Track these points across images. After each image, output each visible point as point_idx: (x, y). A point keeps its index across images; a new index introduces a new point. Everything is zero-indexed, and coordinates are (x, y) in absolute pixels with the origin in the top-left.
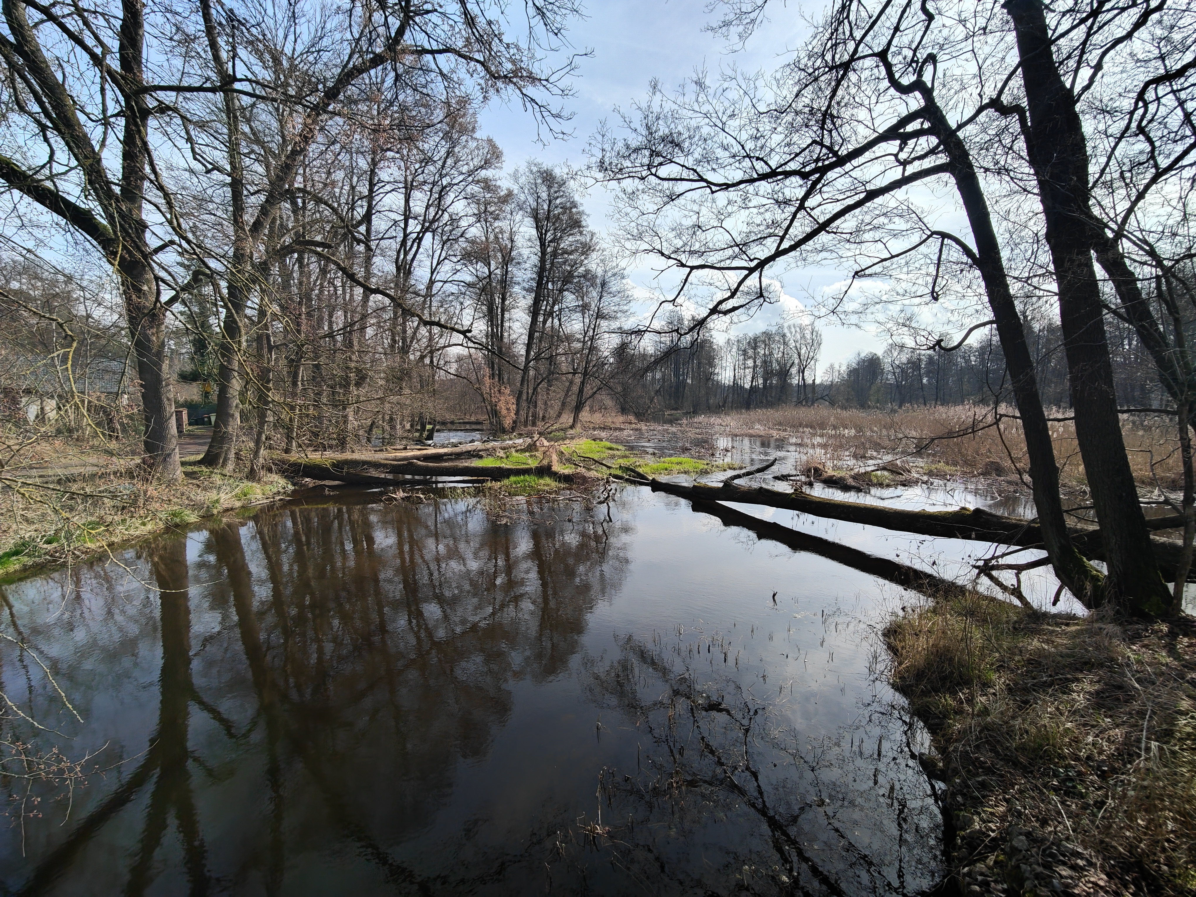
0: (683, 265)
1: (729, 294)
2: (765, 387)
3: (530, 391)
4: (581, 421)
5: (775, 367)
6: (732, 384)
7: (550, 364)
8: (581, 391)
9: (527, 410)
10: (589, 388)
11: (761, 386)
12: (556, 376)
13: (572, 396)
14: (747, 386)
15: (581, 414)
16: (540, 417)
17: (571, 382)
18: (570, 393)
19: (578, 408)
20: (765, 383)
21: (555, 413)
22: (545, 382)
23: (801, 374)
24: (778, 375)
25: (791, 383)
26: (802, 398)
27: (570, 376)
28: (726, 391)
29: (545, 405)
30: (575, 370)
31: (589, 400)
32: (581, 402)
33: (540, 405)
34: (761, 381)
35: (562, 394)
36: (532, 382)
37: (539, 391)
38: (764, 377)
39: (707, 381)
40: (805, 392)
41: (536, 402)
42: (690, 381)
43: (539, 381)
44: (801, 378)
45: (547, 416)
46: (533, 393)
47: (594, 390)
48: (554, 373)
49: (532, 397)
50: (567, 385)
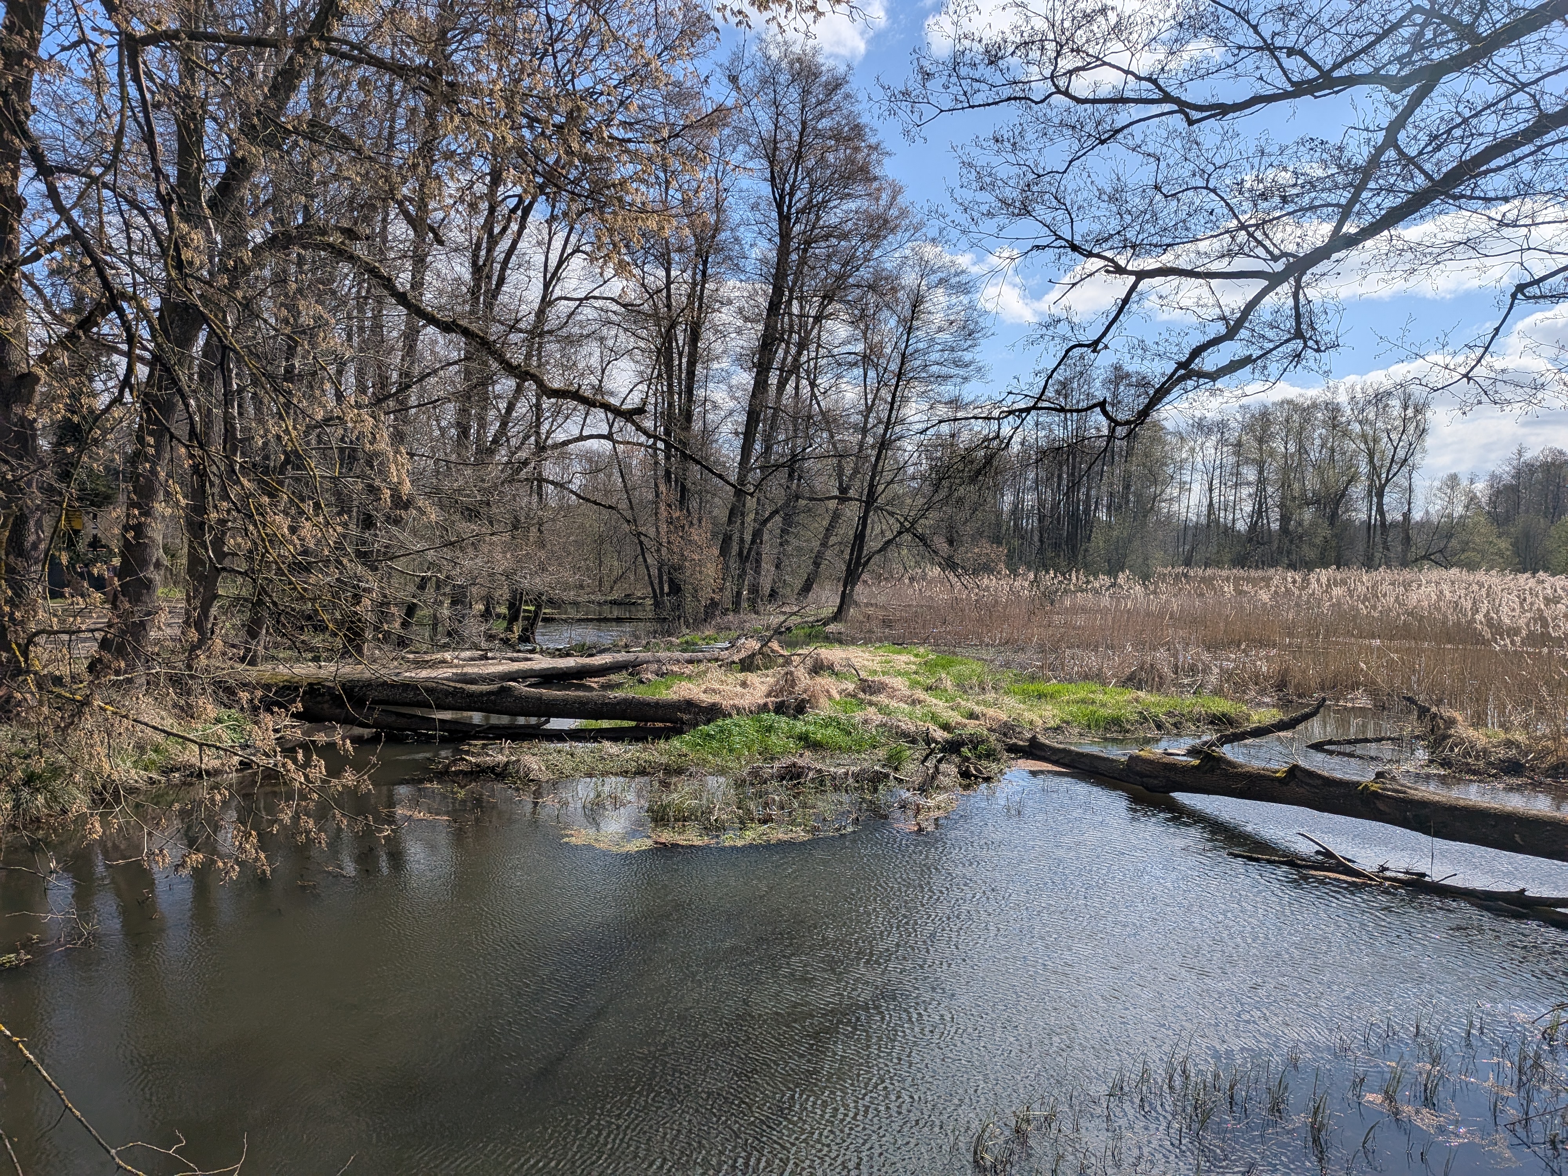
0: (1120, 270)
1: (1221, 332)
2: (1284, 529)
3: (748, 537)
4: (857, 604)
5: (1311, 482)
6: (1203, 520)
7: (791, 476)
8: (860, 537)
9: (740, 576)
10: (877, 530)
11: (1275, 526)
12: (802, 502)
13: (837, 548)
14: (1241, 526)
15: (859, 588)
16: (767, 592)
17: (836, 516)
18: (833, 540)
19: (851, 577)
20: (1285, 519)
21: (798, 584)
22: (778, 518)
23: (1375, 499)
24: (1318, 501)
25: (1350, 521)
26: (1378, 555)
27: (832, 504)
28: (1189, 538)
29: (777, 567)
30: (843, 490)
31: (876, 558)
32: (858, 563)
33: (768, 567)
34: (1275, 514)
35: (816, 544)
36: (752, 516)
37: (766, 537)
38: (1282, 506)
39: (1145, 516)
40: (1385, 542)
41: (758, 561)
42: (1103, 515)
43: (767, 514)
44: (1374, 508)
45: (781, 591)
46: (753, 542)
47: (889, 536)
48: (797, 497)
49: (750, 550)
50: (825, 523)
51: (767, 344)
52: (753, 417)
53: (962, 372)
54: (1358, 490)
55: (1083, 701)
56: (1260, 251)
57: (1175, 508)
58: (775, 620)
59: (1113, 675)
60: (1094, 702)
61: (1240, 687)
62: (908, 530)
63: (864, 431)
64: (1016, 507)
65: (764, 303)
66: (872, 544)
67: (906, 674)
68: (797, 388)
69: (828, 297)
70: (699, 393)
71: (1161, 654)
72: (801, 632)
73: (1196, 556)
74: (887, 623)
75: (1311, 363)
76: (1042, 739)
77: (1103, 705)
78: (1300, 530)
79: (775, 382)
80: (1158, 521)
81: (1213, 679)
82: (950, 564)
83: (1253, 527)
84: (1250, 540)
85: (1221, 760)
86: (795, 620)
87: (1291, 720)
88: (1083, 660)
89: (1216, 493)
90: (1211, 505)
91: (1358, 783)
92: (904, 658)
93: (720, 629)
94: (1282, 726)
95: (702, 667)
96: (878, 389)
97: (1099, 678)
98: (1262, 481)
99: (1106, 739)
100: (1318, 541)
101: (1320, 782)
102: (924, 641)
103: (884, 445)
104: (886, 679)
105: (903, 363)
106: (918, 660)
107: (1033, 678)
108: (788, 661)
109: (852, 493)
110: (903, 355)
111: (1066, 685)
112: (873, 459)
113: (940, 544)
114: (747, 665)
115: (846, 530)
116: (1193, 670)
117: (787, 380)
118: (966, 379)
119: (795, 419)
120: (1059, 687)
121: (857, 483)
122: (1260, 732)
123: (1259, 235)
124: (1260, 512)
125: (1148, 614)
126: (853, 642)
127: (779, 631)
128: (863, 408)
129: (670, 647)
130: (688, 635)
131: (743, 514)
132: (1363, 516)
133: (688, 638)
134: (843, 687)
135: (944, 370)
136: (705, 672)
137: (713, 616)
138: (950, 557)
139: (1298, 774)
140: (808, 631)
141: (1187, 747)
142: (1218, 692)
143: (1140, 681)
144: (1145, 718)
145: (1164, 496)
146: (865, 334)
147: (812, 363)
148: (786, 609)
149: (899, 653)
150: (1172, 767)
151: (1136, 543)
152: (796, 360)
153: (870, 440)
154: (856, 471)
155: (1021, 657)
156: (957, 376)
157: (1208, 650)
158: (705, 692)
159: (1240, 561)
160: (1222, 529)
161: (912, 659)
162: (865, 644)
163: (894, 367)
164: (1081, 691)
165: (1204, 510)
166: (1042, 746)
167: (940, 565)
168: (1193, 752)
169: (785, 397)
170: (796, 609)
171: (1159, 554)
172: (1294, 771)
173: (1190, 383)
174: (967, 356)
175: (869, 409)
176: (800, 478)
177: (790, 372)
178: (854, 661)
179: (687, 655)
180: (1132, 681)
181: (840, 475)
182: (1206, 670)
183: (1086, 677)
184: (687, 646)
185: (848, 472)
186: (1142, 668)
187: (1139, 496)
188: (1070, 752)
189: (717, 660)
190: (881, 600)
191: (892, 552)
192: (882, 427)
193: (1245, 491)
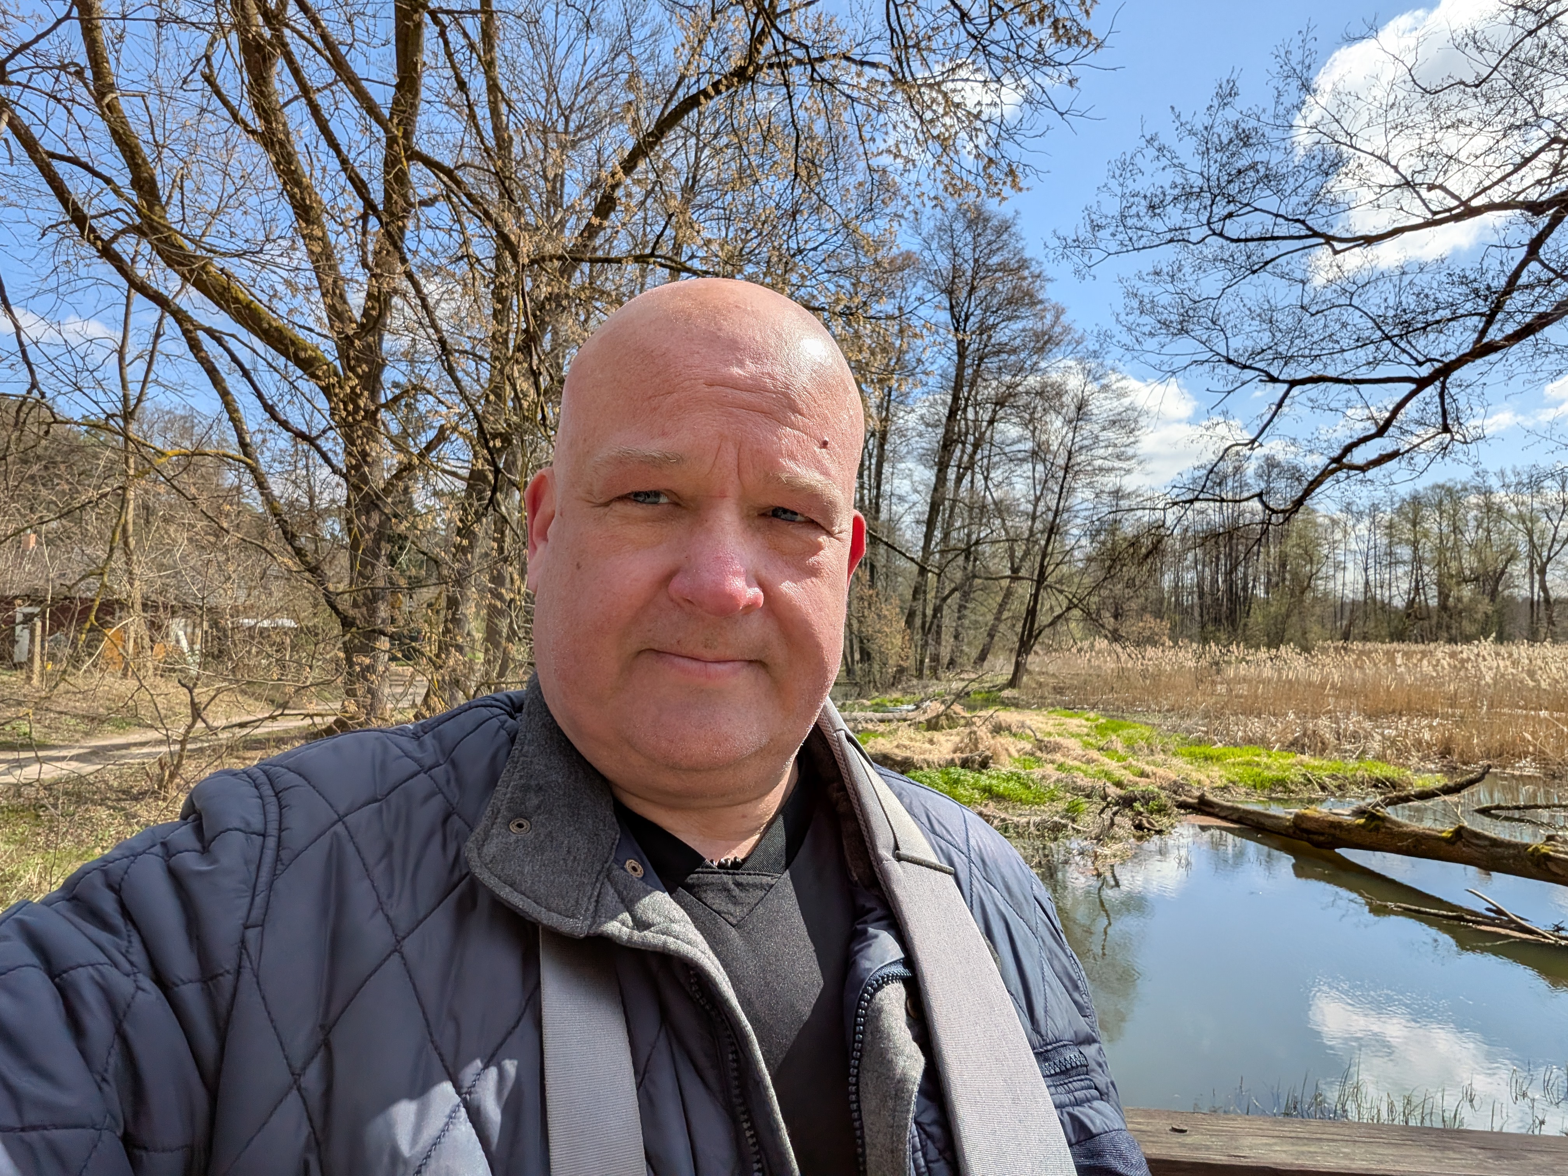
0: (1273, 380)
1: (1373, 430)
2: (1443, 606)
3: (929, 612)
4: (1029, 672)
5: (1469, 561)
6: (1360, 597)
7: (967, 558)
8: (1032, 613)
9: (923, 647)
10: (1047, 606)
11: (1433, 603)
12: (978, 581)
13: (1009, 622)
14: (1399, 603)
15: (1031, 658)
16: (946, 661)
17: (1009, 594)
18: (1006, 614)
19: (1025, 646)
20: (1443, 596)
21: (974, 653)
22: (957, 594)
23: (1537, 577)
24: (1476, 579)
25: (1512, 598)
26: (1543, 631)
27: (1005, 583)
28: (1347, 613)
29: (956, 637)
30: (1015, 570)
31: (1047, 631)
32: (1030, 635)
33: (947, 638)
34: (1433, 592)
35: (990, 618)
36: (933, 594)
37: (946, 611)
38: (1440, 584)
39: (1302, 593)
40: (1550, 618)
41: (939, 633)
42: (1260, 592)
43: (947, 592)
44: (1537, 585)
45: (959, 661)
46: (934, 616)
47: (1058, 611)
48: (975, 576)
49: (932, 623)
50: (999, 599)
51: (947, 445)
52: (934, 507)
53: (1125, 465)
54: (1519, 569)
55: (1248, 764)
56: (1405, 358)
57: (1331, 585)
58: (956, 686)
59: (1277, 741)
60: (1258, 765)
61: (1402, 753)
62: (1076, 606)
63: (1034, 518)
64: (1177, 585)
65: (944, 411)
66: (1043, 619)
67: (1078, 735)
68: (972, 482)
69: (1000, 403)
70: (886, 488)
71: (1324, 722)
72: (979, 697)
73: (1355, 631)
74: (1059, 690)
75: (1460, 456)
76: (1210, 797)
77: (1268, 767)
78: (1460, 606)
79: (953, 477)
80: (1315, 598)
81: (1376, 745)
82: (1116, 637)
83: (1411, 603)
84: (1408, 616)
85: (1384, 819)
86: (975, 686)
87: (1456, 784)
88: (1246, 725)
89: (1371, 572)
90: (1367, 583)
91: (1526, 846)
92: (1075, 721)
93: (905, 692)
94: (1447, 790)
95: (894, 725)
96: (1046, 481)
97: (1264, 742)
98: (1417, 561)
99: (1271, 799)
100: (1479, 616)
101: (1487, 843)
102: (1094, 707)
103: (1052, 530)
104: (1059, 739)
105: (1069, 459)
106: (1089, 724)
107: (1200, 742)
108: (969, 723)
109: (1023, 573)
110: (1070, 453)
111: (1231, 748)
112: (1043, 543)
113: (1108, 619)
114: (933, 725)
115: (1018, 606)
116: (1355, 736)
117: (964, 475)
118: (1128, 471)
119: (971, 509)
120: (1225, 750)
121: (1027, 564)
122: (1424, 795)
123: (1403, 344)
124: (1417, 588)
125: (1310, 684)
126: (1028, 706)
127: (961, 696)
128: (1032, 498)
129: (863, 708)
130: (877, 698)
131: (925, 592)
132: (1525, 593)
133: (878, 700)
134: (1020, 746)
135: (1107, 464)
136: (896, 730)
137: (900, 682)
138: (1116, 630)
139: (1465, 834)
140: (985, 695)
141: (1354, 807)
142: (1381, 758)
143: (1303, 746)
144: (1309, 780)
145: (1320, 575)
146: (1033, 432)
147: (985, 461)
148: (964, 676)
149: (1071, 717)
150: (1337, 826)
151: (1294, 619)
152: (972, 457)
153: (1039, 525)
154: (1027, 553)
155: (1188, 723)
156: (1120, 469)
157: (1370, 718)
158: (898, 747)
159: (1399, 636)
160: (1379, 605)
161: (1084, 722)
162: (1039, 708)
163: (1061, 461)
164: (1247, 754)
165: (1361, 587)
166: (1211, 804)
167: (1106, 637)
168: (1360, 813)
169: (962, 489)
170: (973, 676)
171: (1316, 628)
172: (1460, 833)
173: (1342, 475)
174: (1130, 451)
175: (1038, 499)
176: (975, 560)
177: (966, 469)
178: (1028, 723)
179: (879, 715)
180: (1296, 746)
181: (1012, 557)
182: (1368, 736)
183: (1250, 741)
184: (878, 707)
185: (1019, 554)
186: (1304, 734)
187: (1295, 576)
188: (1237, 810)
189: (905, 720)
190: (1051, 669)
191: (1061, 627)
192: (1051, 515)
193: (1400, 570)
